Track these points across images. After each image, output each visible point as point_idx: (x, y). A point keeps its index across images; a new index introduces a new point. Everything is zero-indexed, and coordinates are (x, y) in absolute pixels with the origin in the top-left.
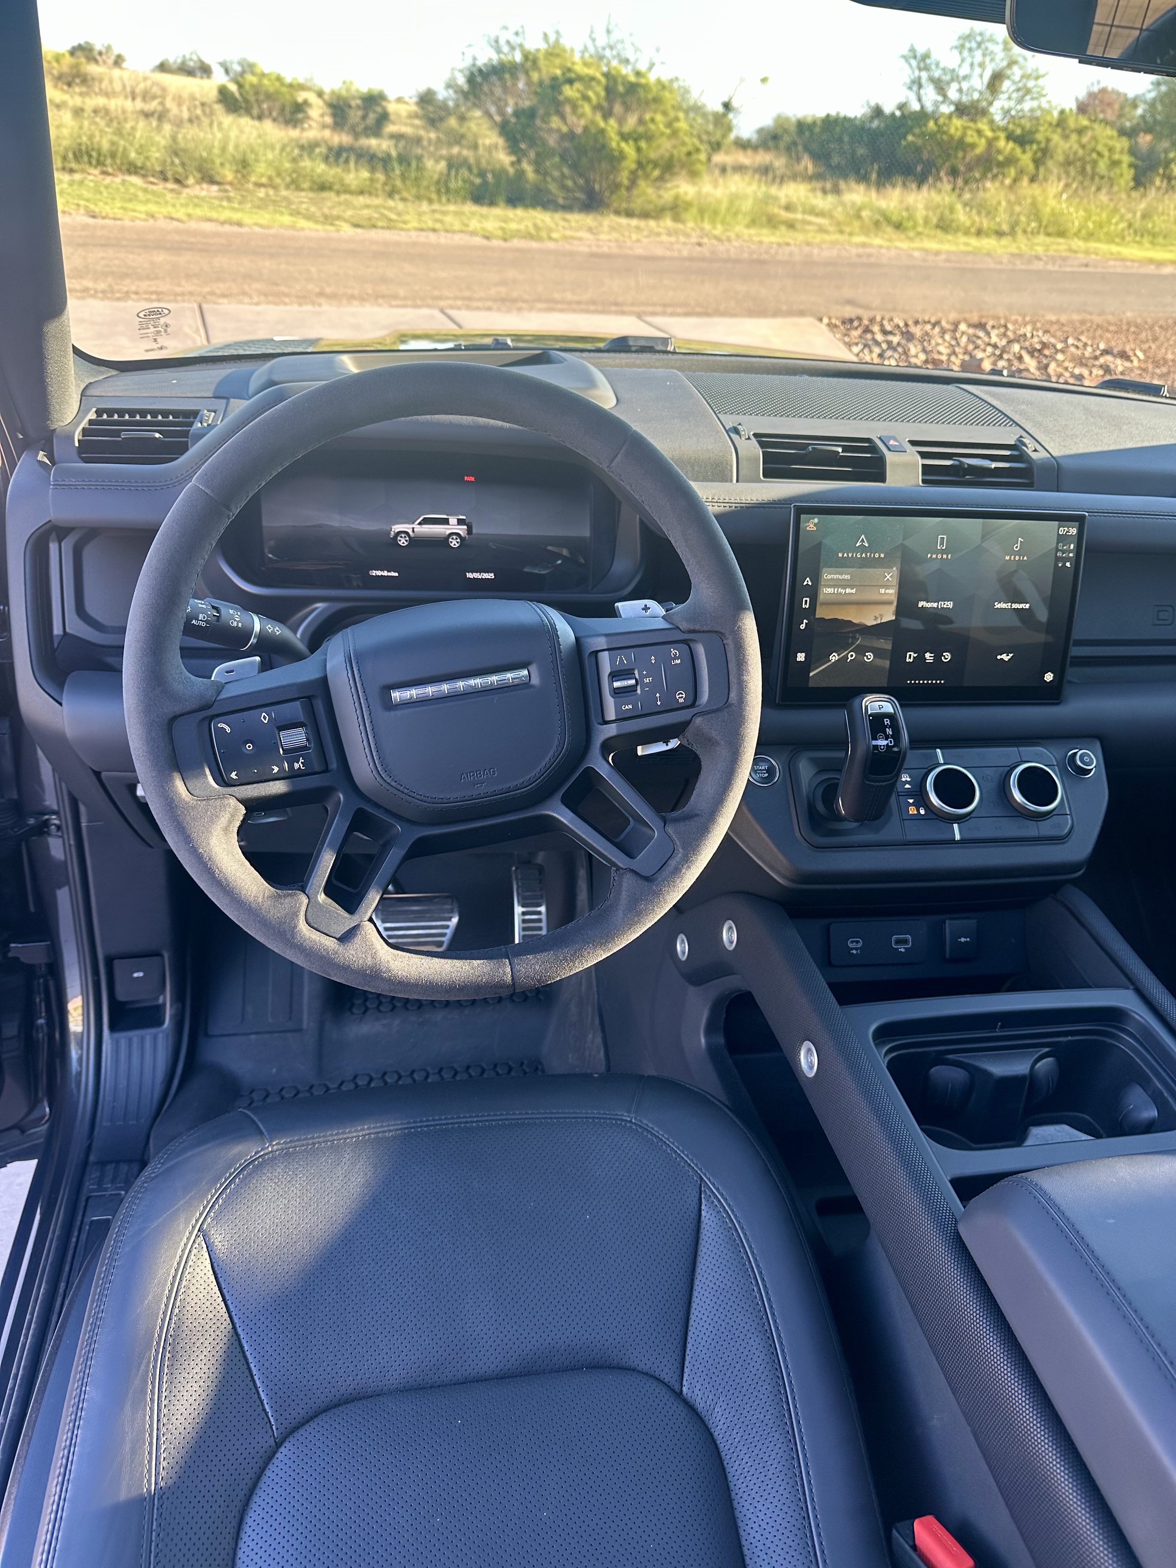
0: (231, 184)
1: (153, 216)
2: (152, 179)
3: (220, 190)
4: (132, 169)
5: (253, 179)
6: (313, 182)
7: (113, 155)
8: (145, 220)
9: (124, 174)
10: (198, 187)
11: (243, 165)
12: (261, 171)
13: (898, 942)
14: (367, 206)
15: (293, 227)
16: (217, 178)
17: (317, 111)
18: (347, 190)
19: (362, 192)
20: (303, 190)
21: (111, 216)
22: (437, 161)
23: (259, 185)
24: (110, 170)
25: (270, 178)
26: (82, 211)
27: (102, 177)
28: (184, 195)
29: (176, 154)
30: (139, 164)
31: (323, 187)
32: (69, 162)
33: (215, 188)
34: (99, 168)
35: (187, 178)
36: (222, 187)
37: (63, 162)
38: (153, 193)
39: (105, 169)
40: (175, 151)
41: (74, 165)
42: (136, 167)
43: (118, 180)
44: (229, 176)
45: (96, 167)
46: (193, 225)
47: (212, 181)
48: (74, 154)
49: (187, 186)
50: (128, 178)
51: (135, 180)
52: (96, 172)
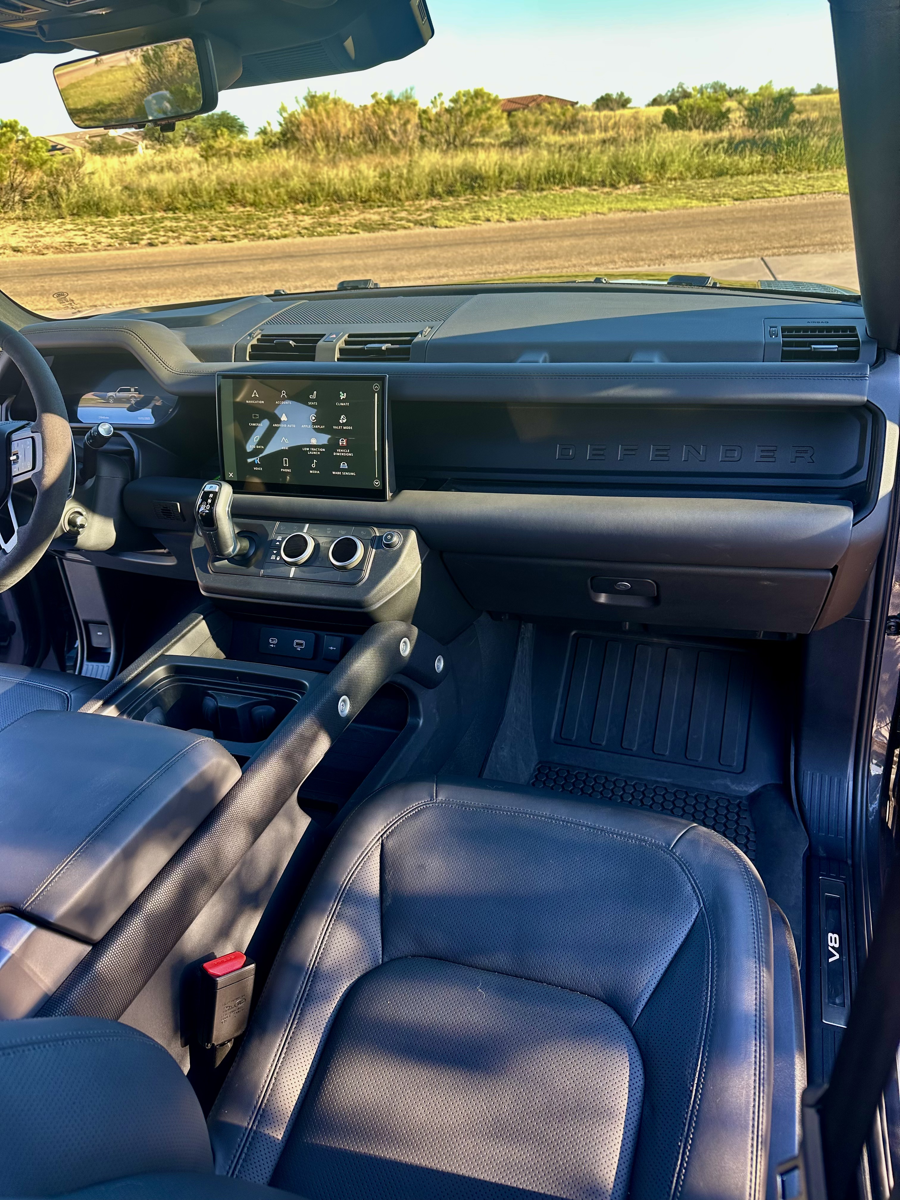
0: (650, 182)
1: (585, 214)
2: (595, 187)
3: (642, 188)
4: (582, 182)
5: (668, 175)
6: (713, 171)
7: (570, 174)
8: (580, 216)
9: (576, 187)
10: (626, 188)
11: (662, 167)
12: (674, 169)
13: (297, 644)
14: (753, 183)
15: (684, 207)
16: (642, 179)
17: (737, 116)
18: (740, 172)
19: (752, 173)
20: (705, 178)
21: (556, 217)
22: (820, 138)
23: (670, 179)
24: (567, 185)
25: (681, 173)
26: (539, 217)
27: (562, 190)
28: (614, 195)
29: (614, 167)
30: (587, 178)
31: (720, 173)
32: (542, 184)
33: (638, 186)
34: (560, 186)
35: (619, 182)
36: (643, 185)
37: (538, 185)
38: (593, 197)
39: (564, 185)
40: (615, 164)
41: (544, 186)
42: (585, 180)
43: (571, 191)
44: (650, 176)
45: (558, 185)
46: (611, 216)
47: (637, 182)
48: (545, 179)
49: (617, 189)
50: (578, 189)
51: (584, 190)
52: (557, 188)
